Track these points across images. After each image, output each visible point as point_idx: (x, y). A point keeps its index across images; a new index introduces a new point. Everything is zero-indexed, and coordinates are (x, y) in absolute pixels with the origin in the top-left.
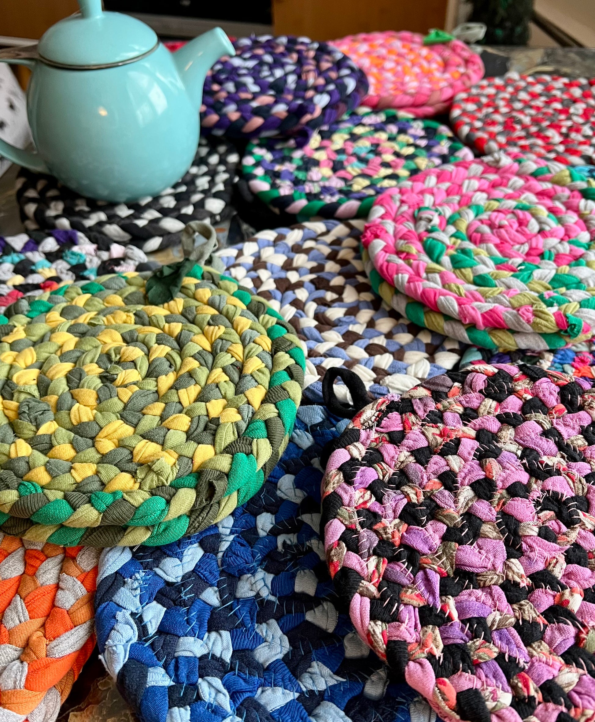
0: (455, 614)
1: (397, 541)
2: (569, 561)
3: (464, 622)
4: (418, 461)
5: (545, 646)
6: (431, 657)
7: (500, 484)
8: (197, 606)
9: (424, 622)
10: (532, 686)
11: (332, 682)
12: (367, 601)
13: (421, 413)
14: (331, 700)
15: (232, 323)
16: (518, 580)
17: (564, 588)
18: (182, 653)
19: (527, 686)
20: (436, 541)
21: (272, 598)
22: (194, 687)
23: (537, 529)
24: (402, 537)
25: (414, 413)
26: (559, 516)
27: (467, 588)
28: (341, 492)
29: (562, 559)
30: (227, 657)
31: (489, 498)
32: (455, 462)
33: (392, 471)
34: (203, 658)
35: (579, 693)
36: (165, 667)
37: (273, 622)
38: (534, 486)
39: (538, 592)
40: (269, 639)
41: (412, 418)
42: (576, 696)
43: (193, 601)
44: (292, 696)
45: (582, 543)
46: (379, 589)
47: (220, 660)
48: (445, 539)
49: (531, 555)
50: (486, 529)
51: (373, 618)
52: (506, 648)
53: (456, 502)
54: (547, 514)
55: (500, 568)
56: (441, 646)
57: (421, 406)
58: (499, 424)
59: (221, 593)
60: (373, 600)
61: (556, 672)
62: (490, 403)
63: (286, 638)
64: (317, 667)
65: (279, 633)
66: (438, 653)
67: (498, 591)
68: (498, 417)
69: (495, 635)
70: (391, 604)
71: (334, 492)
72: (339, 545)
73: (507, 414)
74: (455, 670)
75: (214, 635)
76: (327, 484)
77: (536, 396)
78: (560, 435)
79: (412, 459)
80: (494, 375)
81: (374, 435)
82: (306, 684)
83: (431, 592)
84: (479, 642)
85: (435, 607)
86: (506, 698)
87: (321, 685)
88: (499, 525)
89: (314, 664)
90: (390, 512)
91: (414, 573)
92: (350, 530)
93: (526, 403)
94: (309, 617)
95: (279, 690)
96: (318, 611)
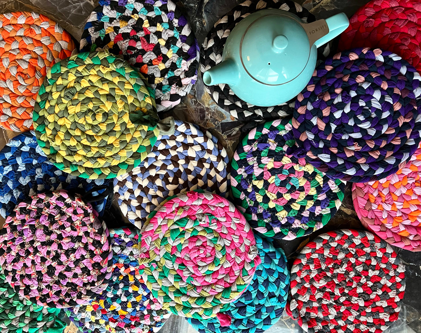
0: (24, 228)
1: (43, 213)
2: (41, 257)
3: (23, 230)
4: (68, 219)
5: (19, 249)
6: (13, 222)
7: (62, 241)
8: (31, 160)
9: (21, 220)
10: (10, 245)
11: (16, 197)
12: (25, 206)
13: (84, 219)
14: (12, 197)
15: (123, 149)
16: (35, 244)
17: (34, 255)
18: (17, 159)
19: (9, 244)
20: (43, 224)
21: (36, 179)
22: (8, 164)
23: (49, 250)
24: (44, 214)
25: (84, 218)
26: (54, 257)
27: (32, 231)
28: (53, 197)
29: (41, 256)
30: (18, 170)
31: (58, 238)
32: (68, 229)
33: (64, 211)
34: (17, 164)
35: (10, 255)
36: (12, 156)
37: (30, 180)
38: (62, 251)
39: (32, 249)
40: (25, 180)
41: (82, 217)
42: (9, 254)
43: (31, 158)
44: (11, 188)
45: (47, 261)
46: (28, 209)
47: (18, 169)
48: (44, 226)
49: (41, 248)
50: (48, 237)
51: (21, 208)
52: (17, 240)
53: (55, 229)
54: (54, 254)
55: (38, 240)
56: (16, 224)
57: (86, 219)
58: (85, 243)
59: (36, 165)
60: (26, 208)
61: (13, 250)
62: (91, 241)
63: (26, 184)
64: (19, 193)
65: (27, 182)
66: (14, 224)
67: (31, 239)
68: (87, 243)
69: (20, 237)
70: (24, 212)
71: (53, 195)
72: (38, 198)
73: (88, 245)
74: (11, 228)
75: (24, 165)
76: (55, 193)
77: (95, 255)
78: (82, 260)
79: (68, 217)
80: (101, 243)
81: (75, 205)
82: (14, 191)
83: (29, 222)
84: (18, 233)
85: (25, 223)
86: (6, 239)
87: (15, 195)
88: (49, 240)
89: (20, 192)
90: (50, 211)
91: (34, 218)
92: (43, 200)
93: (93, 252)
94: (31, 190)
95: (12, 185)
96: (33, 192)
